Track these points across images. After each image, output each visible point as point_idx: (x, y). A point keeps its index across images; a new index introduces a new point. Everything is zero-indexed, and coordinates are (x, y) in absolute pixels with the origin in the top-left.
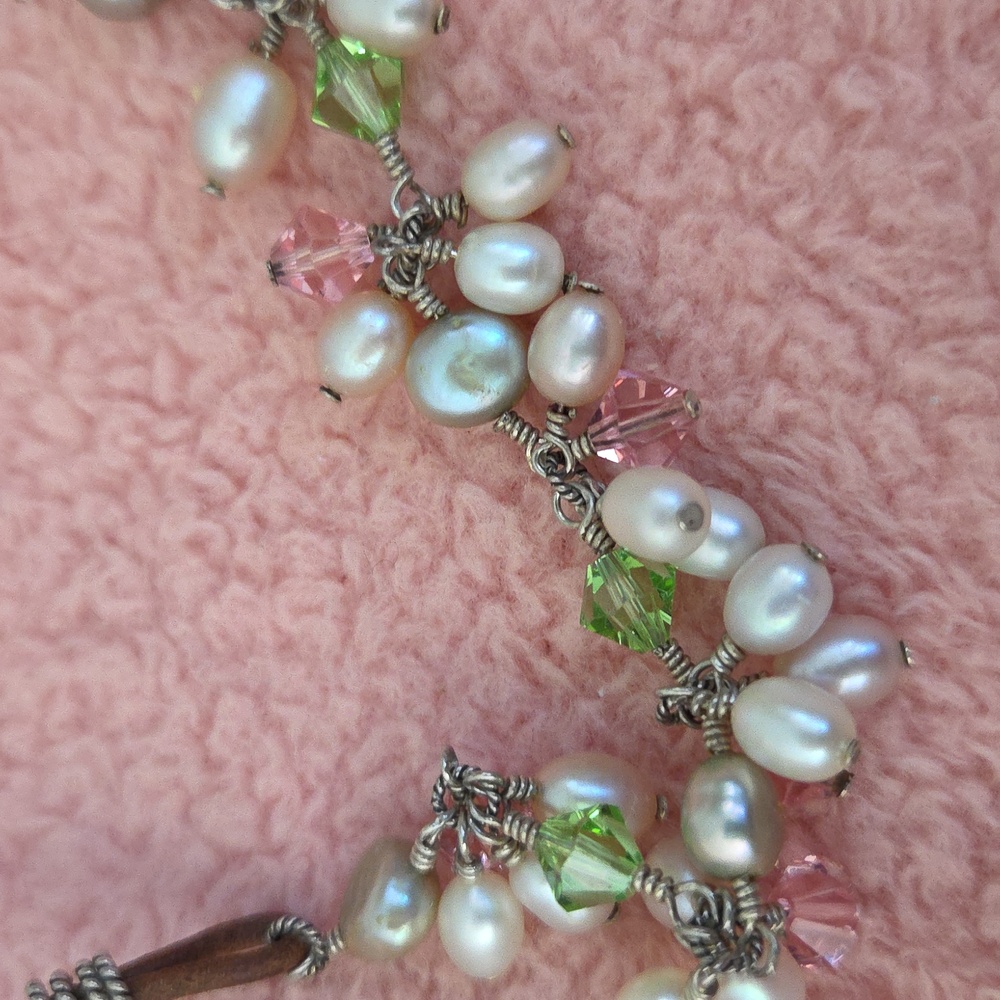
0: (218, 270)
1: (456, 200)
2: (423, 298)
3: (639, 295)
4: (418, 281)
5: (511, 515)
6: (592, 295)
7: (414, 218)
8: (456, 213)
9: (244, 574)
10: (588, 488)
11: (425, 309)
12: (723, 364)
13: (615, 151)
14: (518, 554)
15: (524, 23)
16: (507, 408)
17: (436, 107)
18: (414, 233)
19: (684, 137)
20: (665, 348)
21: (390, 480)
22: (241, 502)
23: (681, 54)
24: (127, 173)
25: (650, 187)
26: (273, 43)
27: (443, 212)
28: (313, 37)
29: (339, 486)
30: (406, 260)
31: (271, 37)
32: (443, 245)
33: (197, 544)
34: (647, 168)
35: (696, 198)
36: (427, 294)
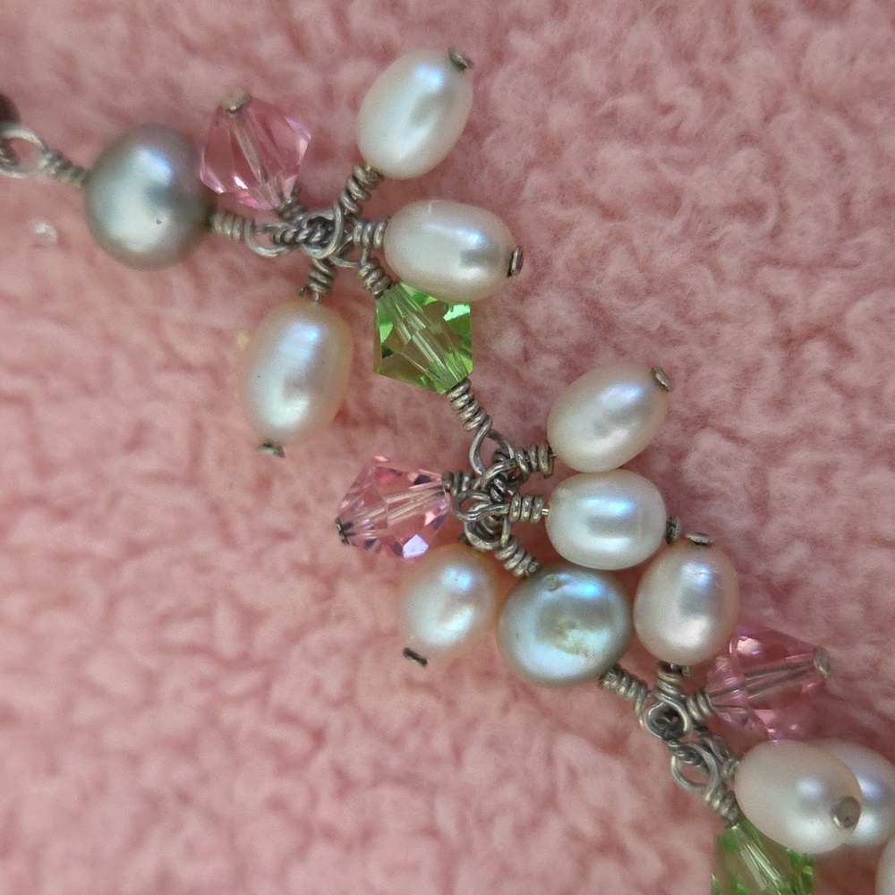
0: (277, 517)
1: (542, 453)
2: (512, 557)
3: (750, 538)
4: (505, 537)
5: (618, 768)
6: (702, 549)
7: (498, 476)
8: (544, 466)
9: (330, 834)
10: (709, 750)
11: (516, 567)
12: (851, 611)
13: (714, 388)
14: (629, 808)
15: (604, 252)
16: (612, 667)
17: (509, 344)
18: (499, 491)
19: (792, 372)
20: (782, 592)
21: (482, 733)
22: (322, 759)
23: (785, 283)
24: (170, 420)
25: (757, 424)
26: (322, 284)
27: (529, 465)
28: (369, 281)
29: (427, 738)
30: (491, 518)
31: (319, 277)
32: (533, 503)
33: (277, 805)
34: (751, 403)
35: (809, 435)
36: (516, 552)
